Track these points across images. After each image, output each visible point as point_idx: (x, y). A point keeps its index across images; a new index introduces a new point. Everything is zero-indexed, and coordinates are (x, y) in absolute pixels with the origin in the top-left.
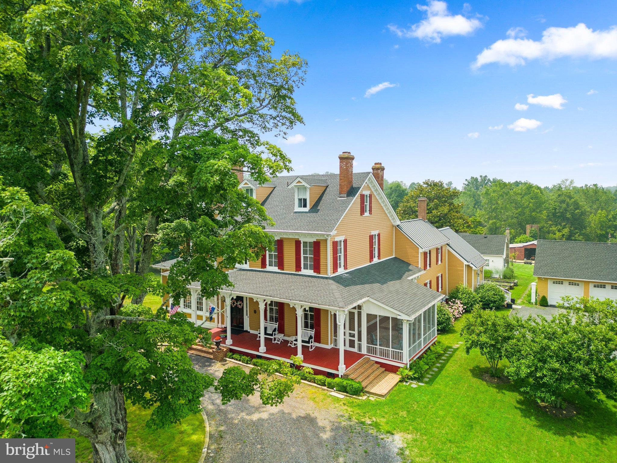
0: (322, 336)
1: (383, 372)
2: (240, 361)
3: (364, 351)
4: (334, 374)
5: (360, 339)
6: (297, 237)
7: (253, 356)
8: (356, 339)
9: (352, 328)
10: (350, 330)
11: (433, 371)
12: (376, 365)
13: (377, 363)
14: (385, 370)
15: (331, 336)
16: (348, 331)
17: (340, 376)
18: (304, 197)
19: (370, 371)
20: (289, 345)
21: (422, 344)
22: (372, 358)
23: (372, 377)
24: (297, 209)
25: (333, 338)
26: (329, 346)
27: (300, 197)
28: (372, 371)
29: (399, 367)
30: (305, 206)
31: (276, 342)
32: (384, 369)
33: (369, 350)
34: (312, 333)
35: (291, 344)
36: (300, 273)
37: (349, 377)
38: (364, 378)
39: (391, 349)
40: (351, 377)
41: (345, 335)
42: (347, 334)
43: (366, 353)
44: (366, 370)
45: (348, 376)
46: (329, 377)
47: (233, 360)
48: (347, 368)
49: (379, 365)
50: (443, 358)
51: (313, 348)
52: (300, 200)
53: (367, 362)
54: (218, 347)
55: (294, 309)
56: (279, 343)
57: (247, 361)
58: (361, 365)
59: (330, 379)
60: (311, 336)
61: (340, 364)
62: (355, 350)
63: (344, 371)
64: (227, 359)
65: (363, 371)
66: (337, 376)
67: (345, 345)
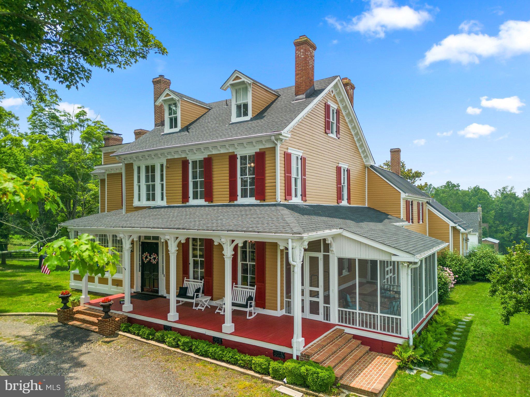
0: (267, 297)
1: (367, 352)
2: (138, 335)
3: (334, 319)
4: (284, 354)
5: (327, 300)
6: (231, 150)
7: (158, 327)
8: (321, 299)
9: (314, 282)
10: (311, 286)
11: (449, 353)
12: (354, 341)
13: (356, 337)
14: (370, 350)
15: (282, 296)
16: (308, 288)
17: (295, 358)
18: (245, 101)
19: (345, 350)
20: (217, 311)
21: (424, 310)
22: (347, 330)
23: (350, 361)
24: (234, 119)
25: (285, 299)
26: (279, 313)
27: (239, 103)
28: (349, 350)
29: (396, 345)
30: (246, 114)
31: (199, 307)
32: (368, 348)
33: (343, 317)
34: (252, 291)
35: (220, 309)
36: (236, 203)
37: (312, 359)
38: (337, 362)
39: (379, 314)
40: (315, 358)
41: (303, 295)
42: (307, 293)
43: (337, 322)
44: (340, 348)
45: (309, 357)
46: (275, 360)
47: (128, 335)
48: (307, 343)
49: (359, 342)
50: (455, 333)
51: (254, 316)
52: (239, 107)
53: (340, 336)
54: (106, 312)
55: (220, 247)
56: (203, 309)
57: (149, 334)
58: (331, 340)
59: (276, 363)
60: (250, 297)
61: (295, 336)
62: (320, 318)
63: (302, 349)
64: (120, 333)
65: (334, 349)
66: (291, 356)
67: (303, 311)
